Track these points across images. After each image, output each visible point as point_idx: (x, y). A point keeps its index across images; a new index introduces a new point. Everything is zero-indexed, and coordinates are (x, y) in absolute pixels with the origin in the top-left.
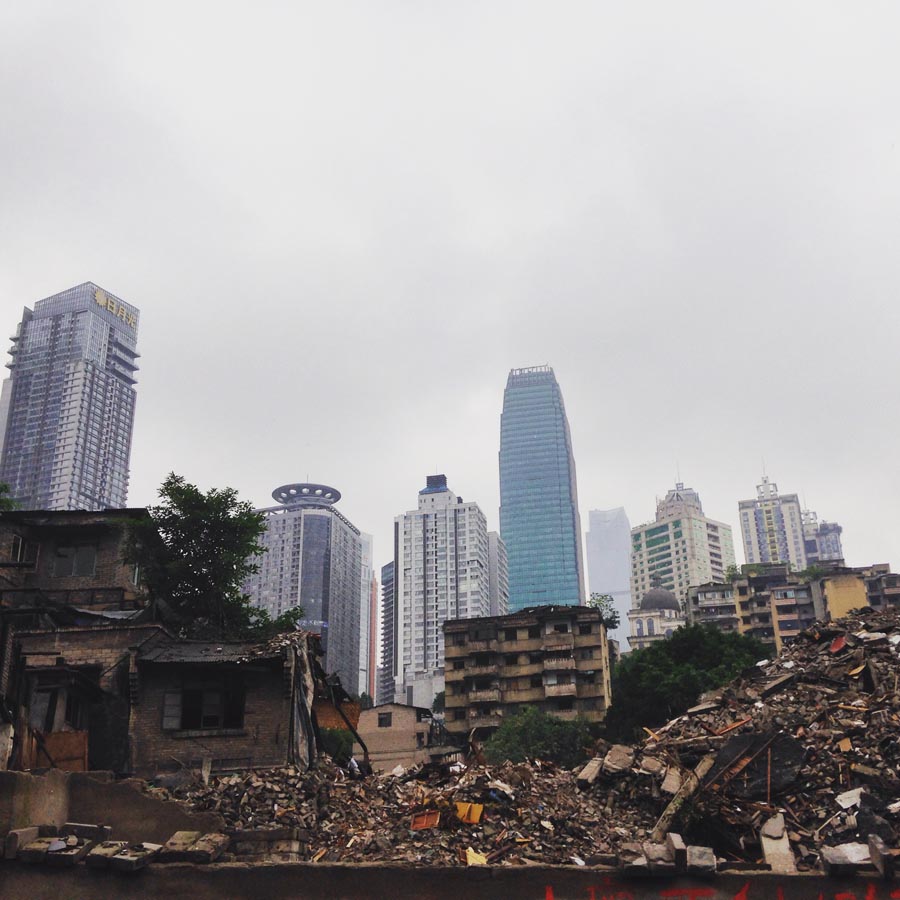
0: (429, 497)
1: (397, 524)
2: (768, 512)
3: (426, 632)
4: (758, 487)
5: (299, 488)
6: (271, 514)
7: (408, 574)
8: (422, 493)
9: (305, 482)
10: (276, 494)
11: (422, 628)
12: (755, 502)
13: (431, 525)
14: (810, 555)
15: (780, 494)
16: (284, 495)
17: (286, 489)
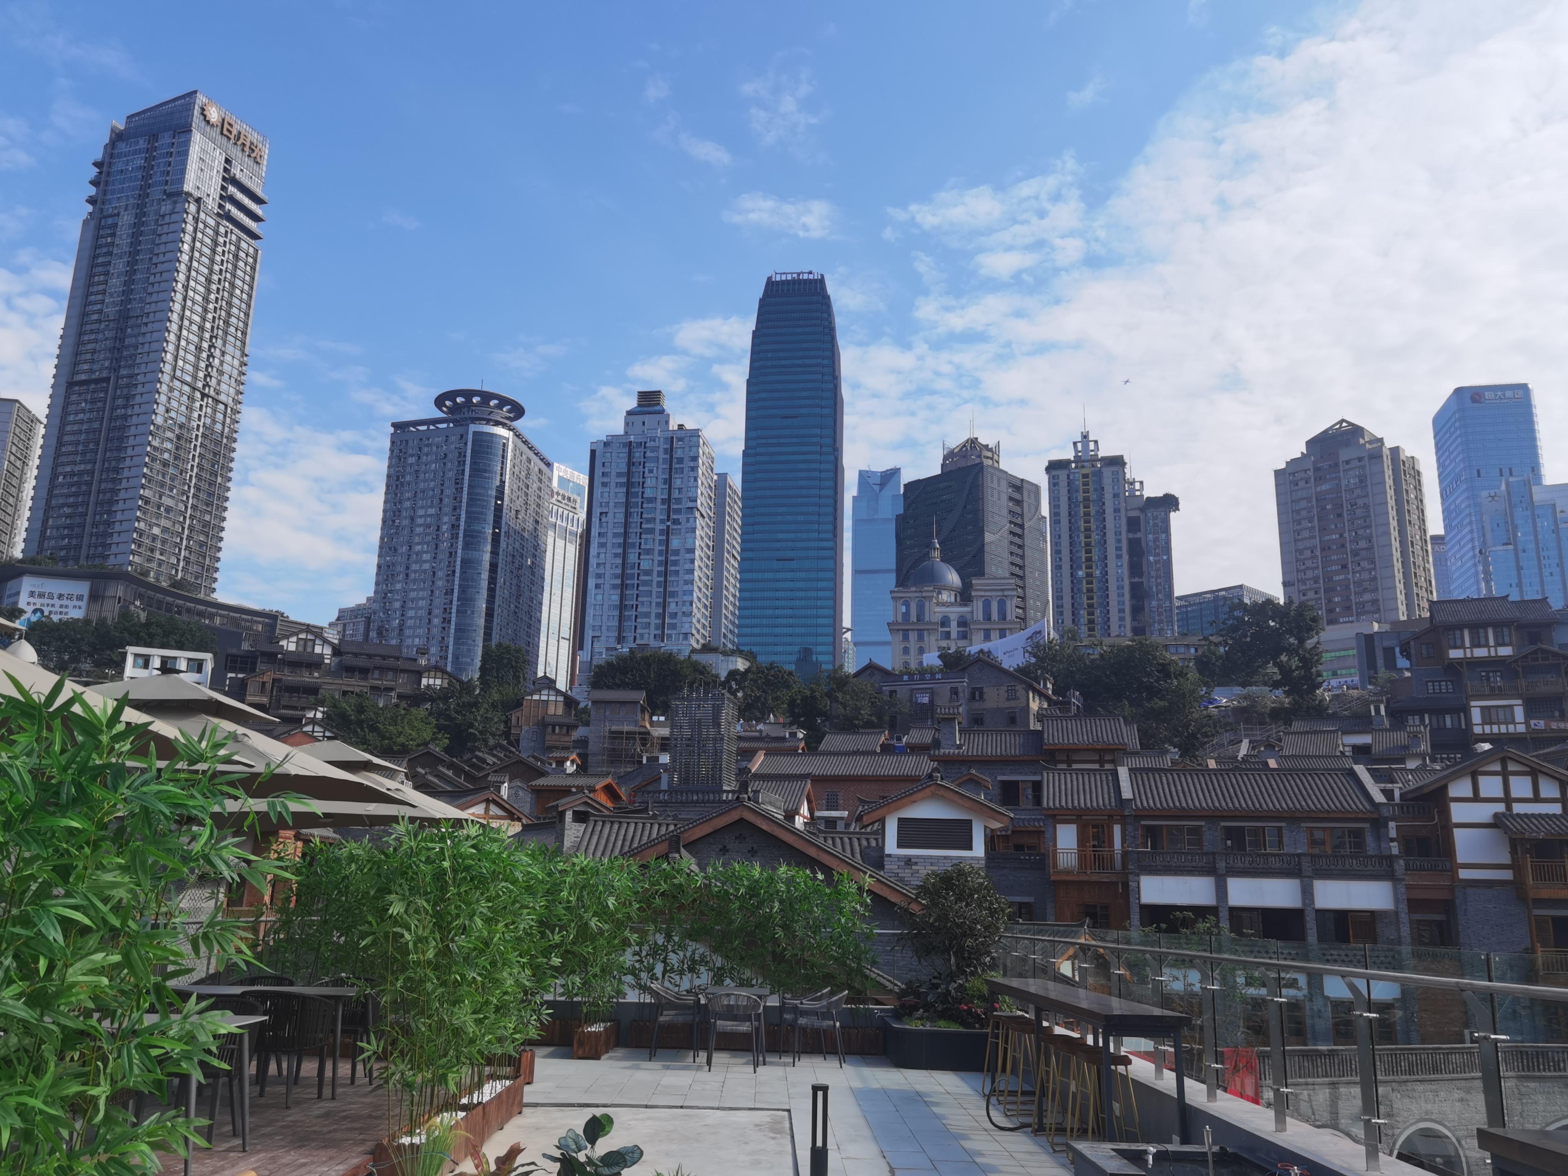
0: (639, 419)
1: (593, 453)
2: (1085, 476)
3: (622, 597)
4: (1075, 444)
5: (468, 394)
6: (432, 427)
7: (604, 519)
8: (629, 413)
9: (477, 387)
10: (439, 402)
11: (619, 591)
12: (1069, 462)
13: (638, 455)
14: (1131, 536)
15: (1101, 454)
16: (448, 403)
17: (451, 395)
